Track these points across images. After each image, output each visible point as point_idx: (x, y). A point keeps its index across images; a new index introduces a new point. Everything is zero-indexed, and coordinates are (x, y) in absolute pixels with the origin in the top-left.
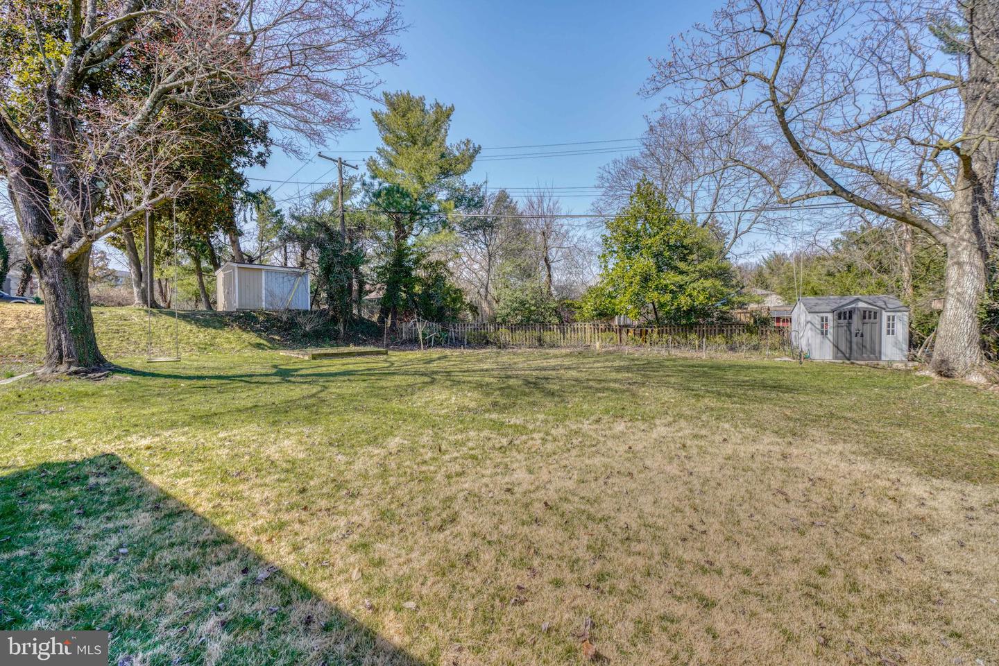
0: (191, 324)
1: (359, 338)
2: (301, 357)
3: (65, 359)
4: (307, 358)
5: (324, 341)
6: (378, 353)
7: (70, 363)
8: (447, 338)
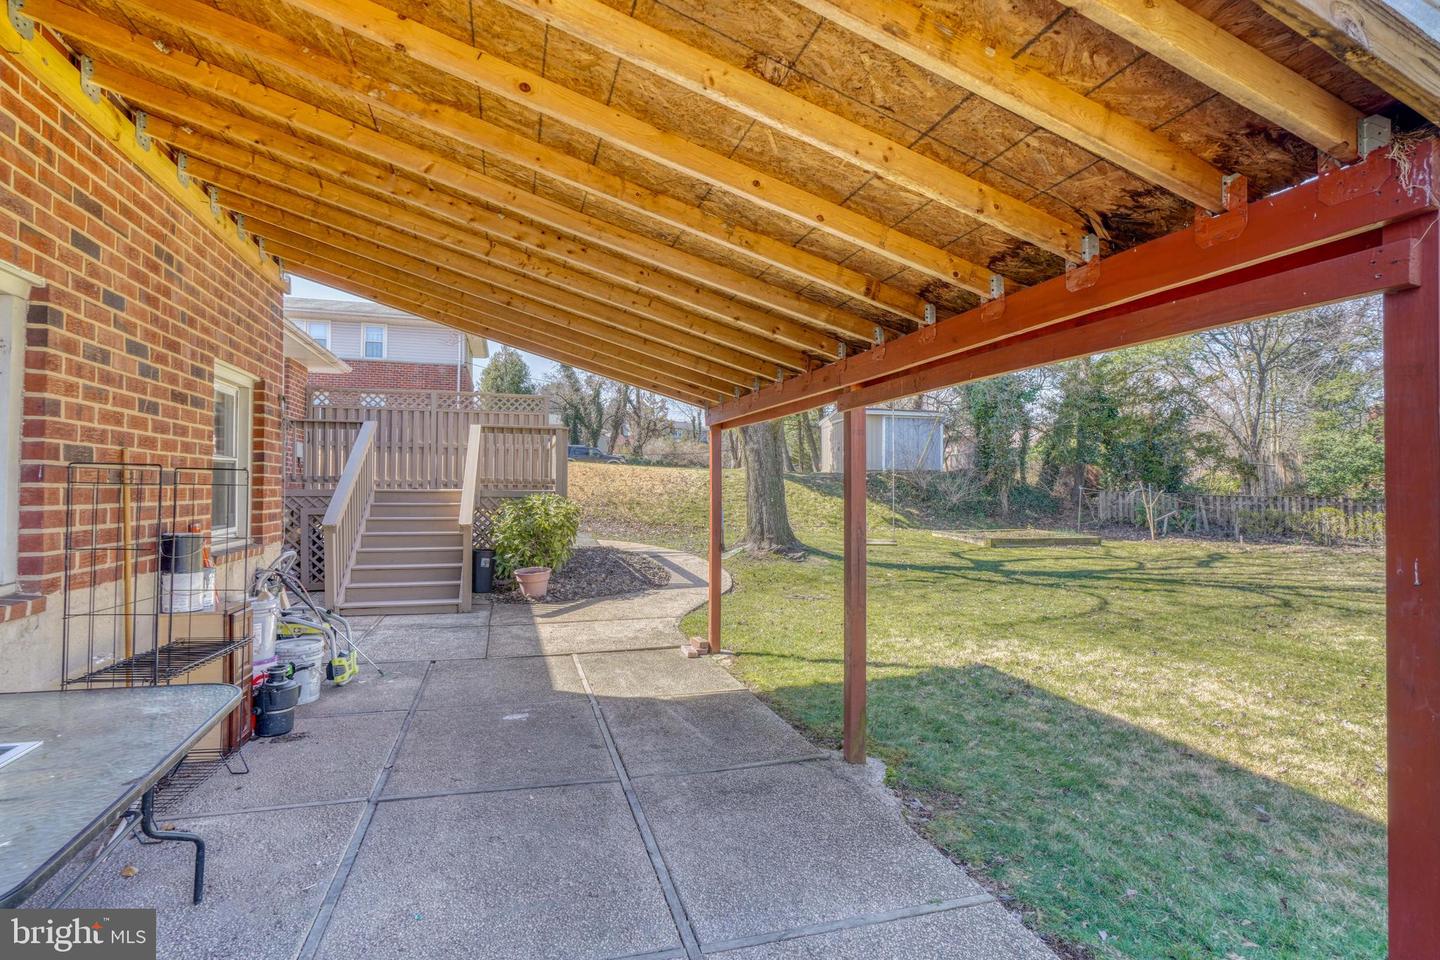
0: (813, 490)
1: (1028, 517)
2: (971, 541)
3: (766, 535)
4: (982, 544)
5: (976, 518)
6: (1086, 542)
7: (771, 539)
8: (1194, 520)
